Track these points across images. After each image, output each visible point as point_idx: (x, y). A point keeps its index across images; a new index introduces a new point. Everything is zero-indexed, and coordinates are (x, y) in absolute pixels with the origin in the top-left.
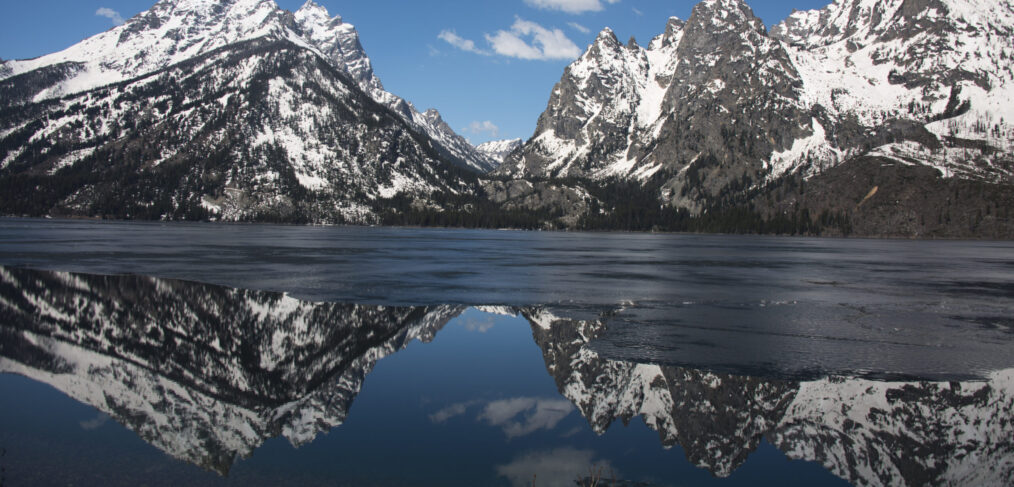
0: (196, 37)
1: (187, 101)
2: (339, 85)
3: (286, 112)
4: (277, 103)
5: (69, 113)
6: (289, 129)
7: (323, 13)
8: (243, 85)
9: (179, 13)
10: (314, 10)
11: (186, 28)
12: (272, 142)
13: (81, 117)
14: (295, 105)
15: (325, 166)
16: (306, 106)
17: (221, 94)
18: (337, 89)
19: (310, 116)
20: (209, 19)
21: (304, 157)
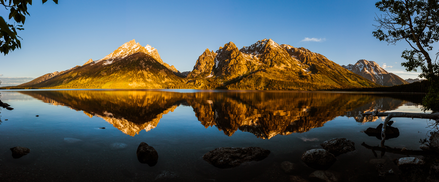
0: (126, 53)
1: (125, 66)
2: (154, 61)
3: (144, 67)
4: (142, 65)
5: (105, 70)
6: (144, 70)
7: (150, 47)
8: (135, 62)
9: (123, 49)
10: (149, 46)
11: (124, 52)
12: (141, 73)
13: (107, 70)
14: (145, 65)
15: (151, 77)
16: (147, 65)
17: (131, 64)
18: (153, 62)
19: (148, 67)
20: (128, 50)
21: (147, 76)
